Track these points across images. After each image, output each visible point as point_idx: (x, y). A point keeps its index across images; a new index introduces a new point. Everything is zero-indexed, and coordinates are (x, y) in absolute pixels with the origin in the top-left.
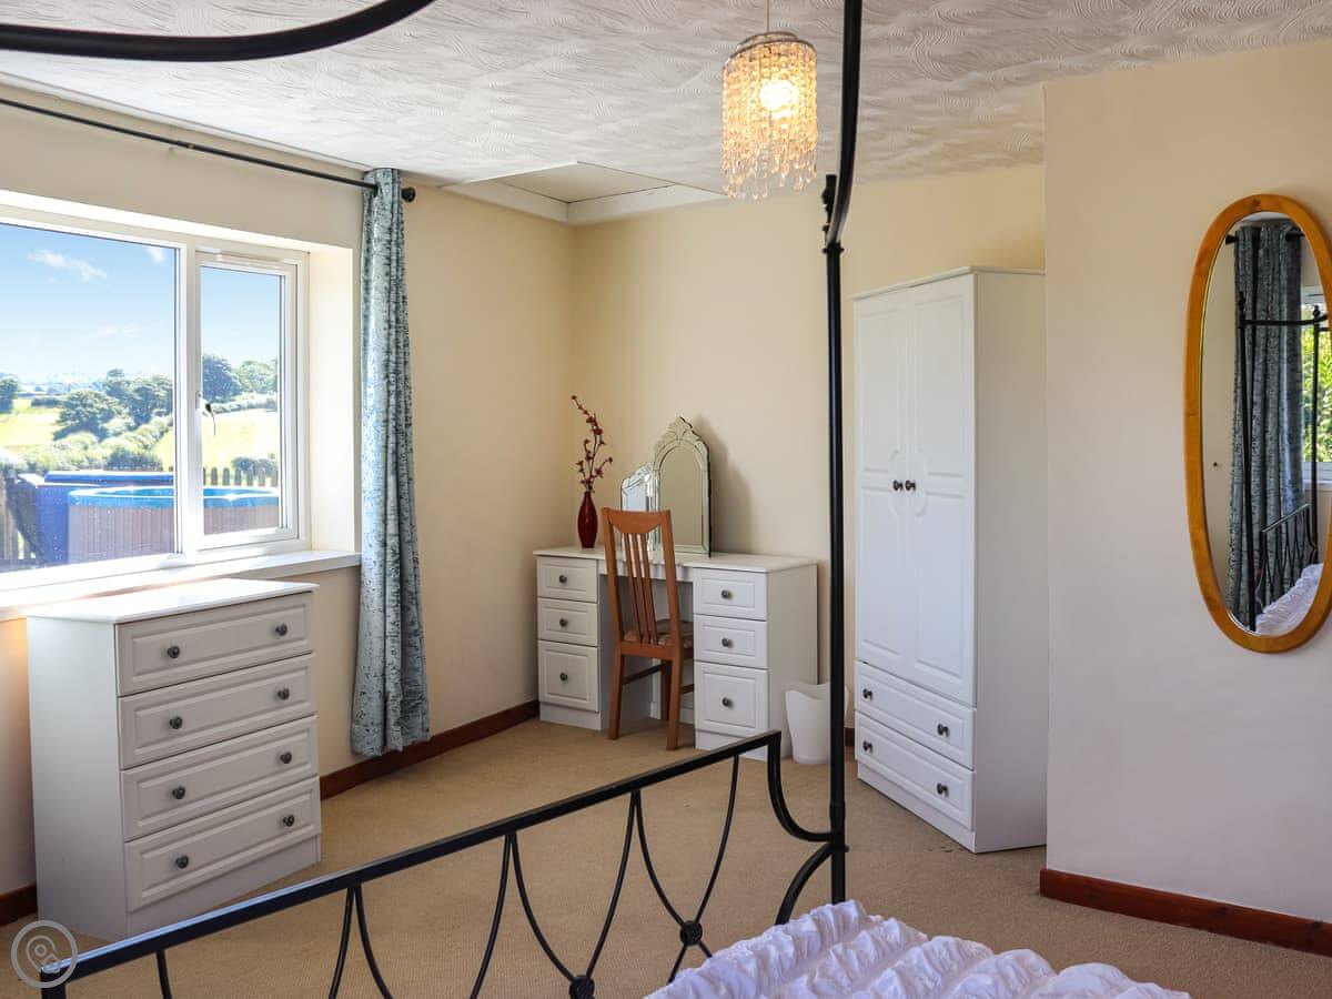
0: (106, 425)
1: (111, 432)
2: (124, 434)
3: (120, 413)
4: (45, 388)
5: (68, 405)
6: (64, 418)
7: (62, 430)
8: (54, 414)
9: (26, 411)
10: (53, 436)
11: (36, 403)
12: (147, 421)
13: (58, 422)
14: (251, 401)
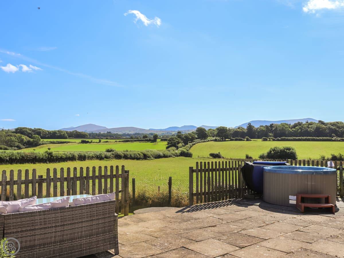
0: (178, 145)
1: (179, 147)
2: (183, 147)
3: (181, 142)
4: (162, 136)
5: (169, 140)
6: (168, 143)
7: (168, 146)
8: (166, 143)
9: (160, 142)
10: (166, 148)
11: (162, 140)
12: (187, 144)
13: (167, 144)
14: (211, 139)
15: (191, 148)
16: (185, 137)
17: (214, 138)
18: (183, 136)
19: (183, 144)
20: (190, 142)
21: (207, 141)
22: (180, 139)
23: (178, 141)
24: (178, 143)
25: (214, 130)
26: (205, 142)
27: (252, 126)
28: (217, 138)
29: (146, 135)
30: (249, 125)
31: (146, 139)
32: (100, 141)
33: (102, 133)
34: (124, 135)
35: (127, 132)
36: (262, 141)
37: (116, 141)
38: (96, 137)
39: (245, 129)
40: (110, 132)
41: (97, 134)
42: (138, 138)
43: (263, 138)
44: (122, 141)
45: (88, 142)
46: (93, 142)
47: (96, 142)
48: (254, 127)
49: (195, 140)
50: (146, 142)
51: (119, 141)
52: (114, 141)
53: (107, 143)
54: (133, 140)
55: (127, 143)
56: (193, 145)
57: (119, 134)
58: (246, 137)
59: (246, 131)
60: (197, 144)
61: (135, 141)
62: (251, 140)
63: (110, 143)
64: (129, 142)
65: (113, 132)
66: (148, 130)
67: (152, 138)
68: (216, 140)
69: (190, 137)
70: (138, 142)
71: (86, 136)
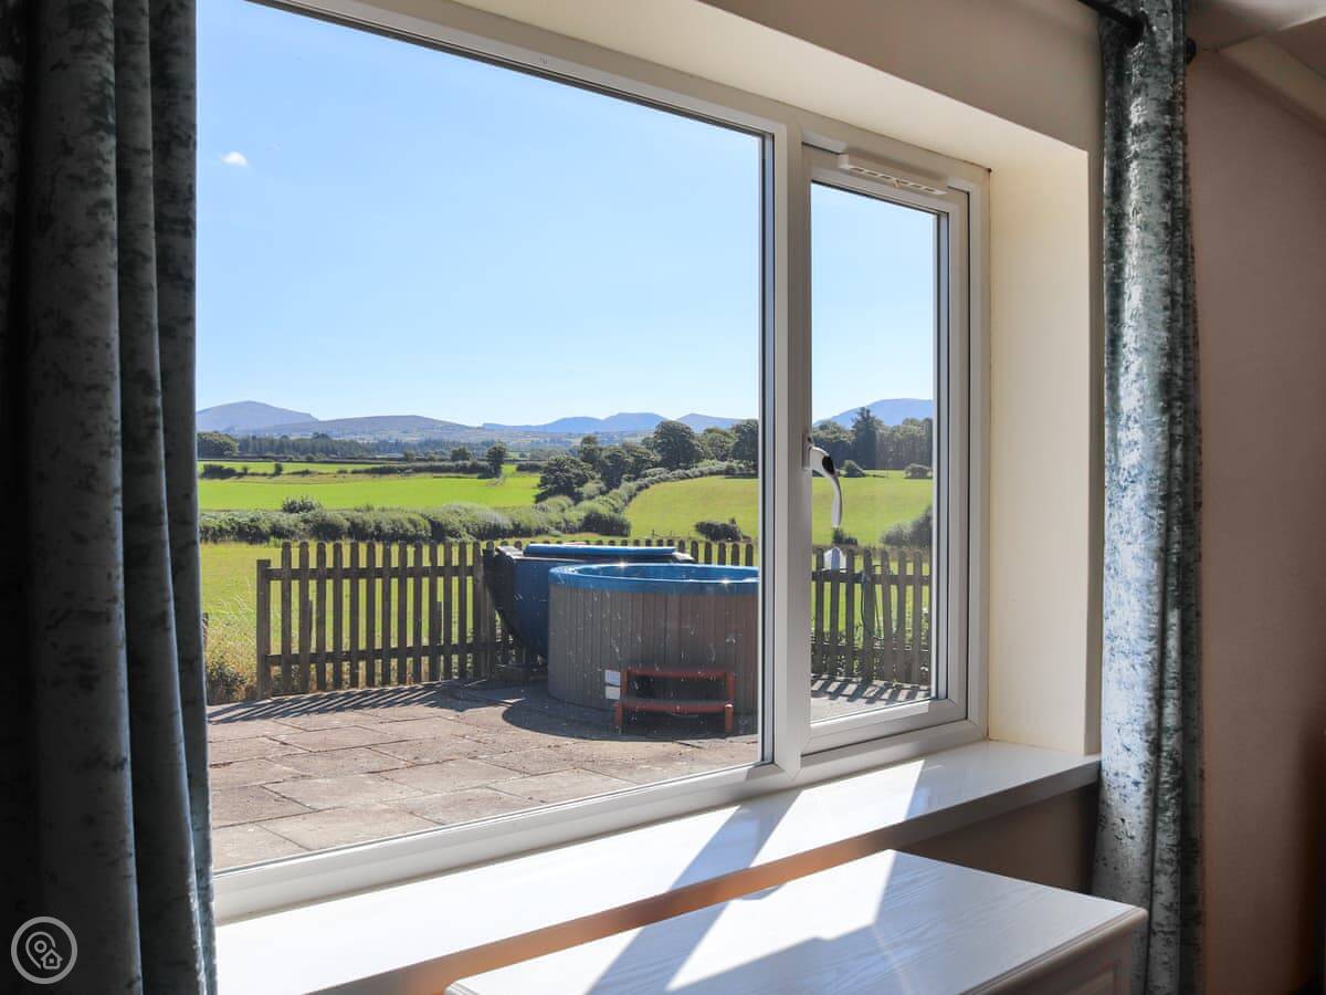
0: (580, 489)
1: (585, 495)
2: (597, 498)
3: (593, 478)
4: (528, 454)
5: (548, 470)
6: (544, 482)
7: (543, 493)
8: (536, 479)
9: (513, 475)
10: (534, 499)
11: (521, 469)
12: (617, 487)
13: (539, 486)
14: (713, 467)
15: (634, 500)
16: (609, 457)
17: (724, 465)
18: (604, 454)
19: (602, 485)
20: (629, 480)
21: (696, 477)
22: (591, 466)
23: (581, 472)
24: (582, 481)
25: (725, 434)
26: (688, 477)
27: (873, 418)
28: (734, 464)
29: (462, 447)
30: (862, 414)
31: (460, 462)
32: (279, 471)
33: (293, 437)
34: (382, 446)
35: (394, 435)
36: (907, 478)
37: (341, 472)
38: (268, 454)
39: (845, 432)
40: (324, 436)
41: (272, 442)
42: (432, 459)
43: (909, 467)
44: (367, 472)
45: (229, 473)
46: (249, 471)
47: (265, 475)
48: (880, 423)
49: (648, 471)
50: (461, 475)
51: (354, 472)
52: (334, 468)
53: (307, 478)
54: (408, 468)
55: (385, 477)
56: (640, 488)
57: (360, 442)
58: (847, 462)
59: (849, 438)
60: (656, 486)
61: (418, 470)
62: (864, 475)
63: (316, 478)
64: (392, 476)
65: (337, 436)
66: (479, 428)
67: (483, 460)
68: (729, 473)
69: (631, 460)
70: (428, 475)
71: (228, 449)
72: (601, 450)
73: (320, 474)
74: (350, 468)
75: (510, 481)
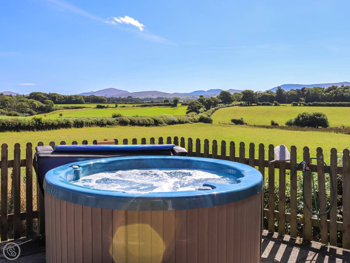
1: (200, 112)
2: (203, 112)
3: (202, 107)
4: (186, 101)
5: (190, 105)
6: (189, 108)
7: (188, 111)
8: (186, 107)
9: (180, 106)
10: (186, 113)
11: (183, 105)
12: (209, 109)
13: (187, 109)
14: (236, 104)
15: (213, 114)
16: (207, 101)
17: (239, 103)
19: (205, 109)
20: (212, 107)
21: (231, 106)
22: (201, 104)
23: (199, 105)
24: (200, 108)
25: (240, 94)
26: (229, 106)
27: (281, 89)
28: (242, 102)
29: (167, 99)
30: (278, 88)
31: (166, 103)
32: (116, 106)
33: (123, 97)
34: (146, 99)
35: (150, 96)
36: (292, 106)
37: (133, 106)
38: (115, 102)
39: (274, 93)
40: (130, 97)
41: (117, 98)
42: (159, 102)
43: (292, 103)
44: (140, 106)
45: (104, 107)
46: (109, 106)
47: (113, 107)
48: (283, 91)
49: (218, 105)
50: (166, 107)
51: (137, 106)
52: (132, 105)
53: (124, 108)
54: (152, 105)
55: (145, 107)
56: (216, 110)
57: (140, 98)
58: (275, 102)
59: (275, 95)
60: (220, 109)
61: (154, 105)
62: (280, 105)
63: (127, 108)
64: (147, 107)
65: (134, 97)
66: (173, 94)
67: (172, 103)
68: (241, 105)
69: (213, 102)
70: (157, 107)
71: (104, 101)
72: (205, 99)
73: (128, 107)
74: (136, 105)
75: (179, 108)
